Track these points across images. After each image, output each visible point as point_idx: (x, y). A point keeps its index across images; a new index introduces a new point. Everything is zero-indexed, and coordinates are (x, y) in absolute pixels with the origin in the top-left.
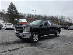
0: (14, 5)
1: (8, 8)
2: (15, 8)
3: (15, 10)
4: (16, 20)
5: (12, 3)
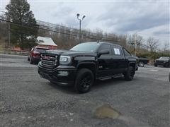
1: (8, 6)
4: (28, 38)
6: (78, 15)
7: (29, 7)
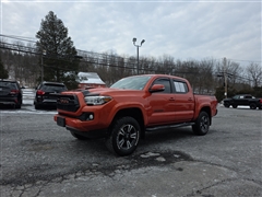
0: (60, 22)
1: (39, 33)
2: (64, 32)
4: (66, 75)
5: (52, 13)
6: (135, 40)
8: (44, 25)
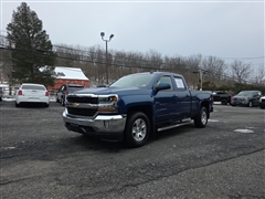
0: (34, 14)
1: (10, 25)
2: (38, 24)
3: (36, 31)
4: (41, 70)
5: (24, 5)
6: (103, 34)
7: (41, 25)
8: (16, 17)
